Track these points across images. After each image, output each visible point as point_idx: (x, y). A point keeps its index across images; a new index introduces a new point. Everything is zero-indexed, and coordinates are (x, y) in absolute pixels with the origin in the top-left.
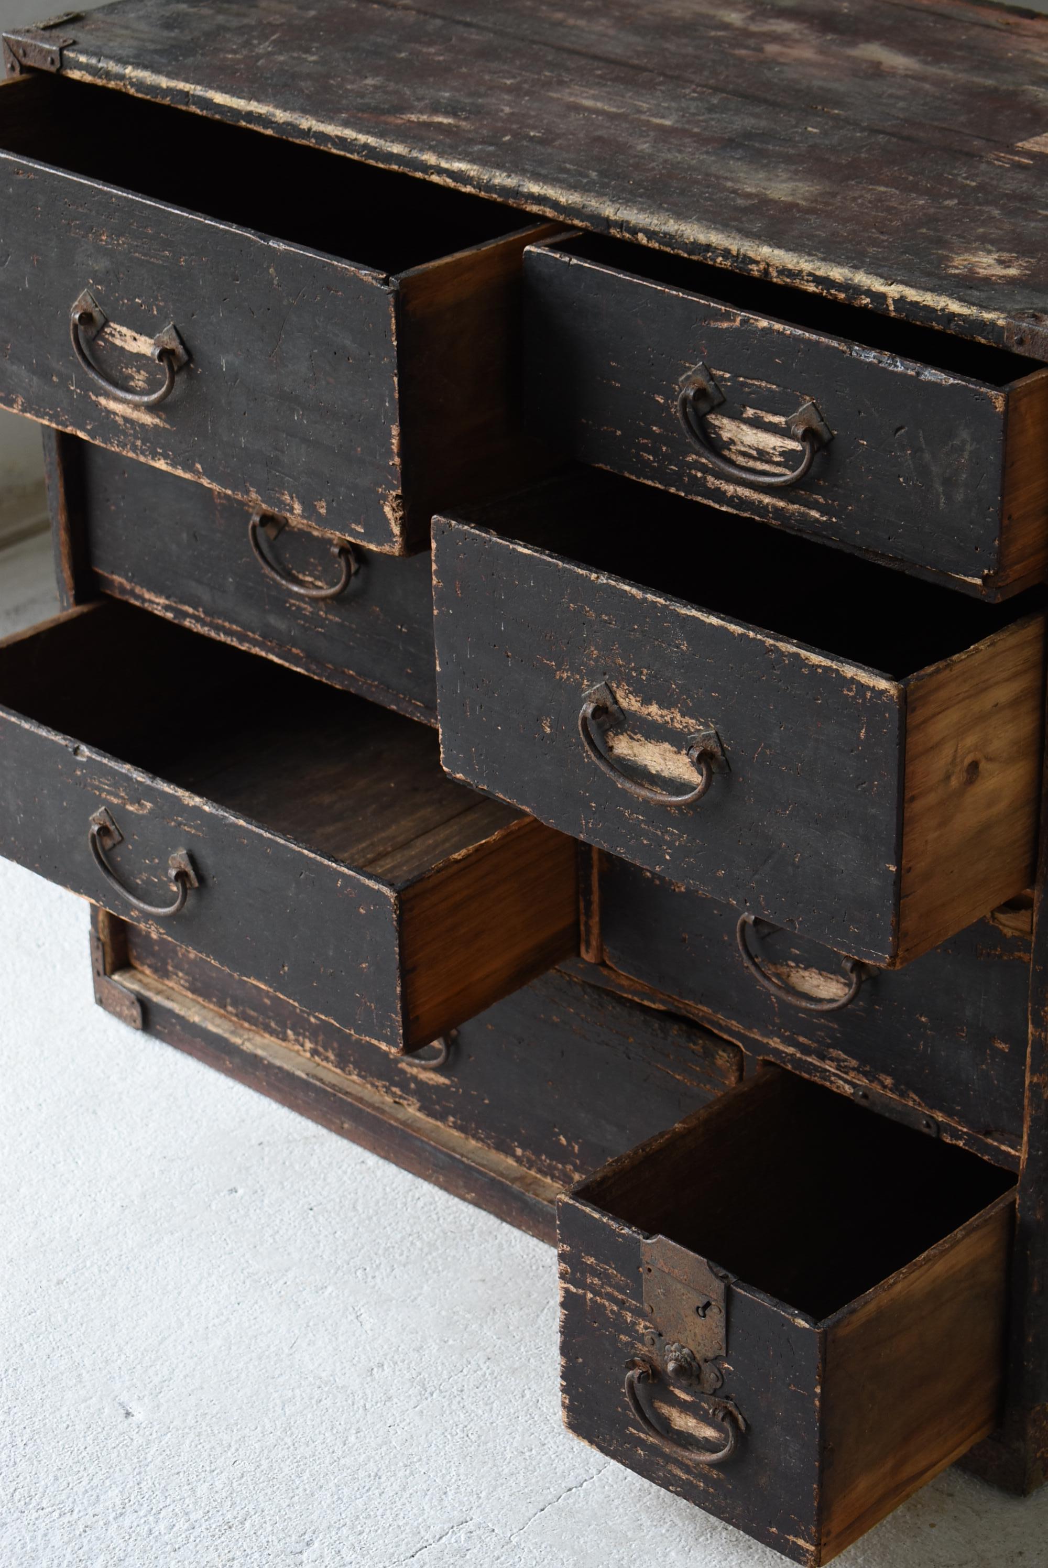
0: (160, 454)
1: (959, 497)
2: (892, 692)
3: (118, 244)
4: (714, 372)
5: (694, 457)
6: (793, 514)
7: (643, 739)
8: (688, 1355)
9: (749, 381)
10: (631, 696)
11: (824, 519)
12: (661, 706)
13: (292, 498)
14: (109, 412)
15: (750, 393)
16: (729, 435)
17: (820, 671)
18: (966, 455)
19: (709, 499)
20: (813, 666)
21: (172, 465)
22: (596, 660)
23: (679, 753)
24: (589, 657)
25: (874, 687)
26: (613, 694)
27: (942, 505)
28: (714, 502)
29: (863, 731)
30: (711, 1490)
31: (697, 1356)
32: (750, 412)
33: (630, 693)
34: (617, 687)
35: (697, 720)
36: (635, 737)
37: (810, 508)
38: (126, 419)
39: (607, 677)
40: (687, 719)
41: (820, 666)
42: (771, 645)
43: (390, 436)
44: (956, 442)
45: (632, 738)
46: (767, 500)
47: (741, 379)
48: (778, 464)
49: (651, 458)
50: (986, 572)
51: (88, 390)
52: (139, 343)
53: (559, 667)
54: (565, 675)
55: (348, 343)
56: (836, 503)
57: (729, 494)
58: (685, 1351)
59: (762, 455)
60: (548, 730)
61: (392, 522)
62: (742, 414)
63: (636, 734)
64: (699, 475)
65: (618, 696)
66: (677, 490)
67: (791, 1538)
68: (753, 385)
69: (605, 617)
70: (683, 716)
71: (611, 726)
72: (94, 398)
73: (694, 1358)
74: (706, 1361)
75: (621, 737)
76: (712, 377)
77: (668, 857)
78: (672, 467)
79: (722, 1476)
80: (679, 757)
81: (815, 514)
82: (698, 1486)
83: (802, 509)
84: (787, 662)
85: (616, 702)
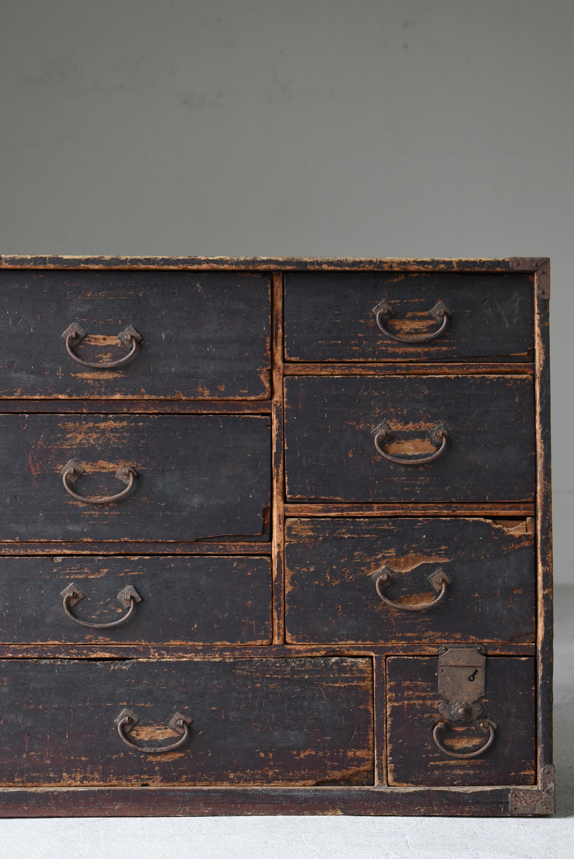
0: (117, 391)
1: (515, 320)
2: (530, 378)
3: (99, 296)
4: (391, 301)
5: (381, 341)
6: (433, 352)
7: (404, 441)
8: (465, 704)
9: (409, 301)
10: (398, 424)
11: (450, 349)
12: (414, 423)
13: (203, 389)
14: (83, 380)
15: (410, 306)
16: (399, 327)
17: (495, 380)
18: (517, 303)
19: (389, 358)
20: (491, 379)
21: (124, 395)
22: (379, 413)
23: (424, 441)
24: (374, 414)
25: (521, 378)
26: (388, 426)
27: (507, 326)
28: (392, 358)
29: (517, 399)
30: (477, 771)
31: (470, 703)
32: (409, 314)
33: (398, 422)
34: (390, 422)
35: (434, 422)
36: (400, 442)
37: (442, 347)
38: (95, 380)
39: (385, 419)
40: (428, 424)
41: (495, 378)
42: (471, 377)
43: (266, 342)
44: (513, 299)
45: (398, 443)
46: (419, 350)
47: (405, 301)
48: (425, 333)
49: (358, 348)
50: (529, 348)
51: (69, 373)
52: (107, 341)
53: (358, 424)
54: (361, 427)
55: (242, 307)
56: (455, 341)
57: (400, 353)
58: (463, 703)
59: (417, 332)
60: (351, 456)
61: (265, 382)
62: (406, 316)
63: (400, 440)
64: (384, 348)
65: (390, 426)
66: (372, 358)
67: (522, 773)
68: (411, 302)
69: (383, 392)
70: (426, 422)
71: (388, 441)
72: (73, 375)
73: (468, 704)
74: (473, 703)
75: (392, 445)
76: (390, 304)
77: (418, 492)
78: (370, 349)
79: (483, 760)
80: (424, 443)
81: (444, 349)
82: (470, 774)
83: (438, 348)
84: (479, 382)
85: (390, 429)
